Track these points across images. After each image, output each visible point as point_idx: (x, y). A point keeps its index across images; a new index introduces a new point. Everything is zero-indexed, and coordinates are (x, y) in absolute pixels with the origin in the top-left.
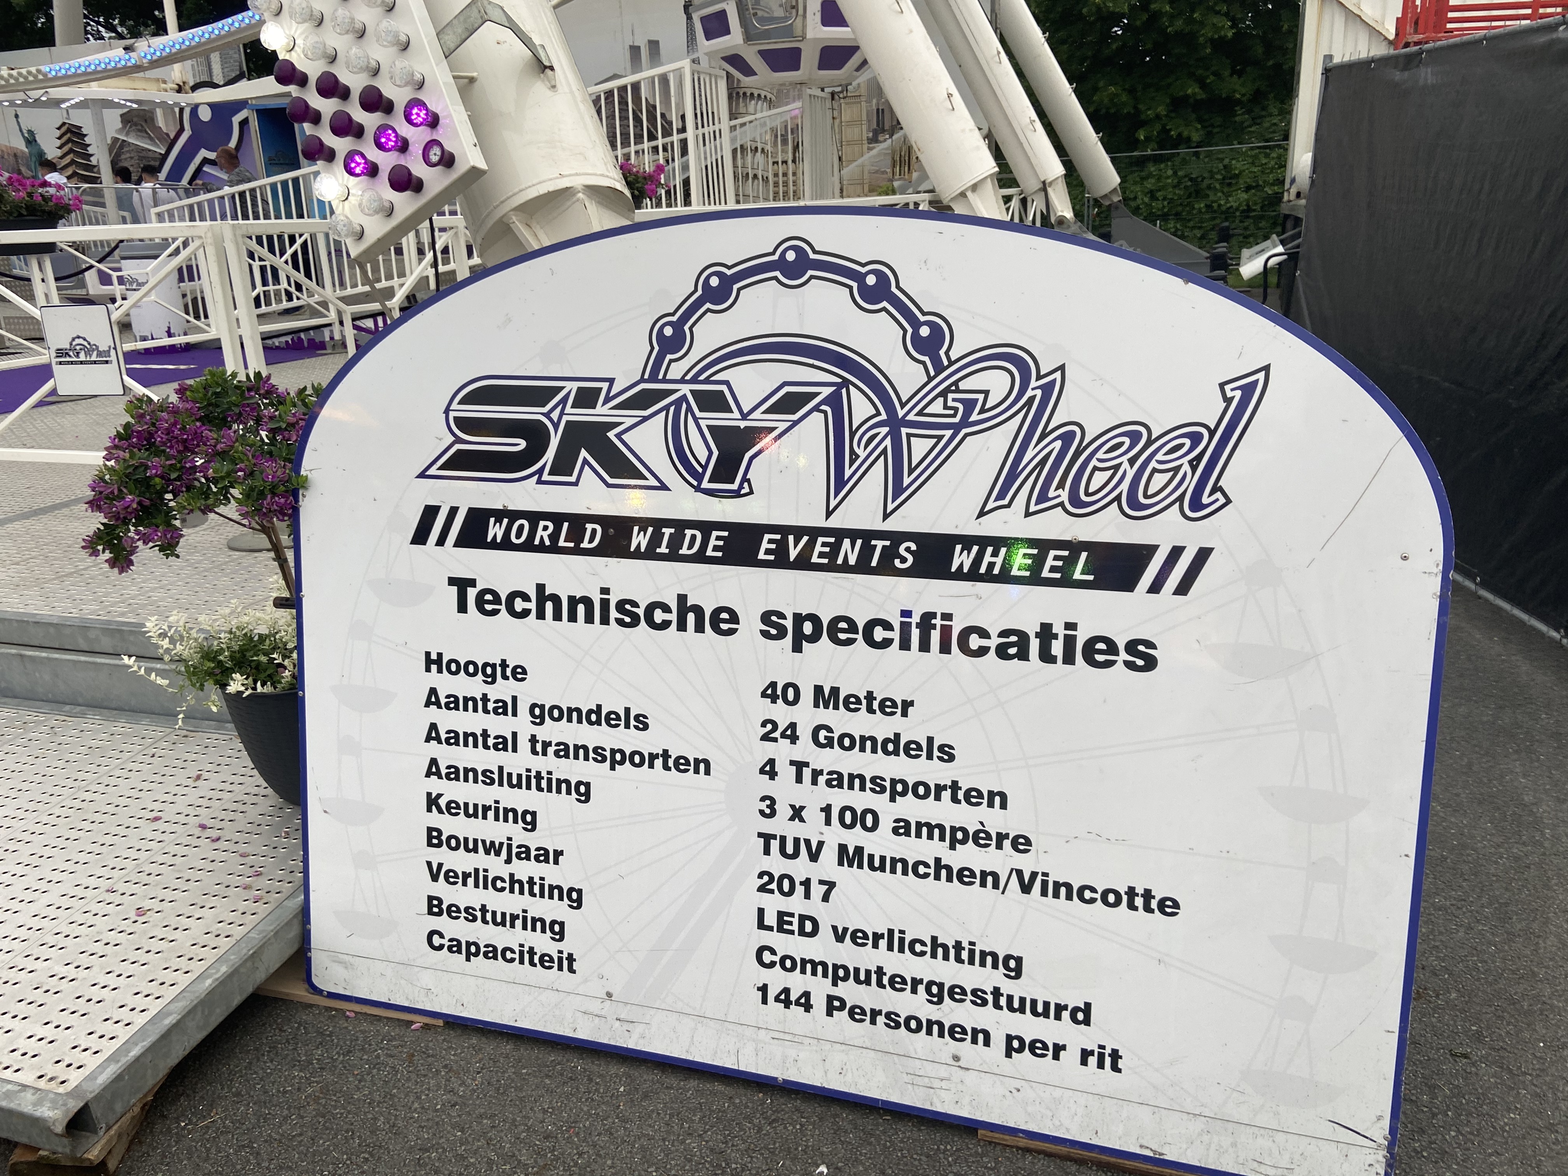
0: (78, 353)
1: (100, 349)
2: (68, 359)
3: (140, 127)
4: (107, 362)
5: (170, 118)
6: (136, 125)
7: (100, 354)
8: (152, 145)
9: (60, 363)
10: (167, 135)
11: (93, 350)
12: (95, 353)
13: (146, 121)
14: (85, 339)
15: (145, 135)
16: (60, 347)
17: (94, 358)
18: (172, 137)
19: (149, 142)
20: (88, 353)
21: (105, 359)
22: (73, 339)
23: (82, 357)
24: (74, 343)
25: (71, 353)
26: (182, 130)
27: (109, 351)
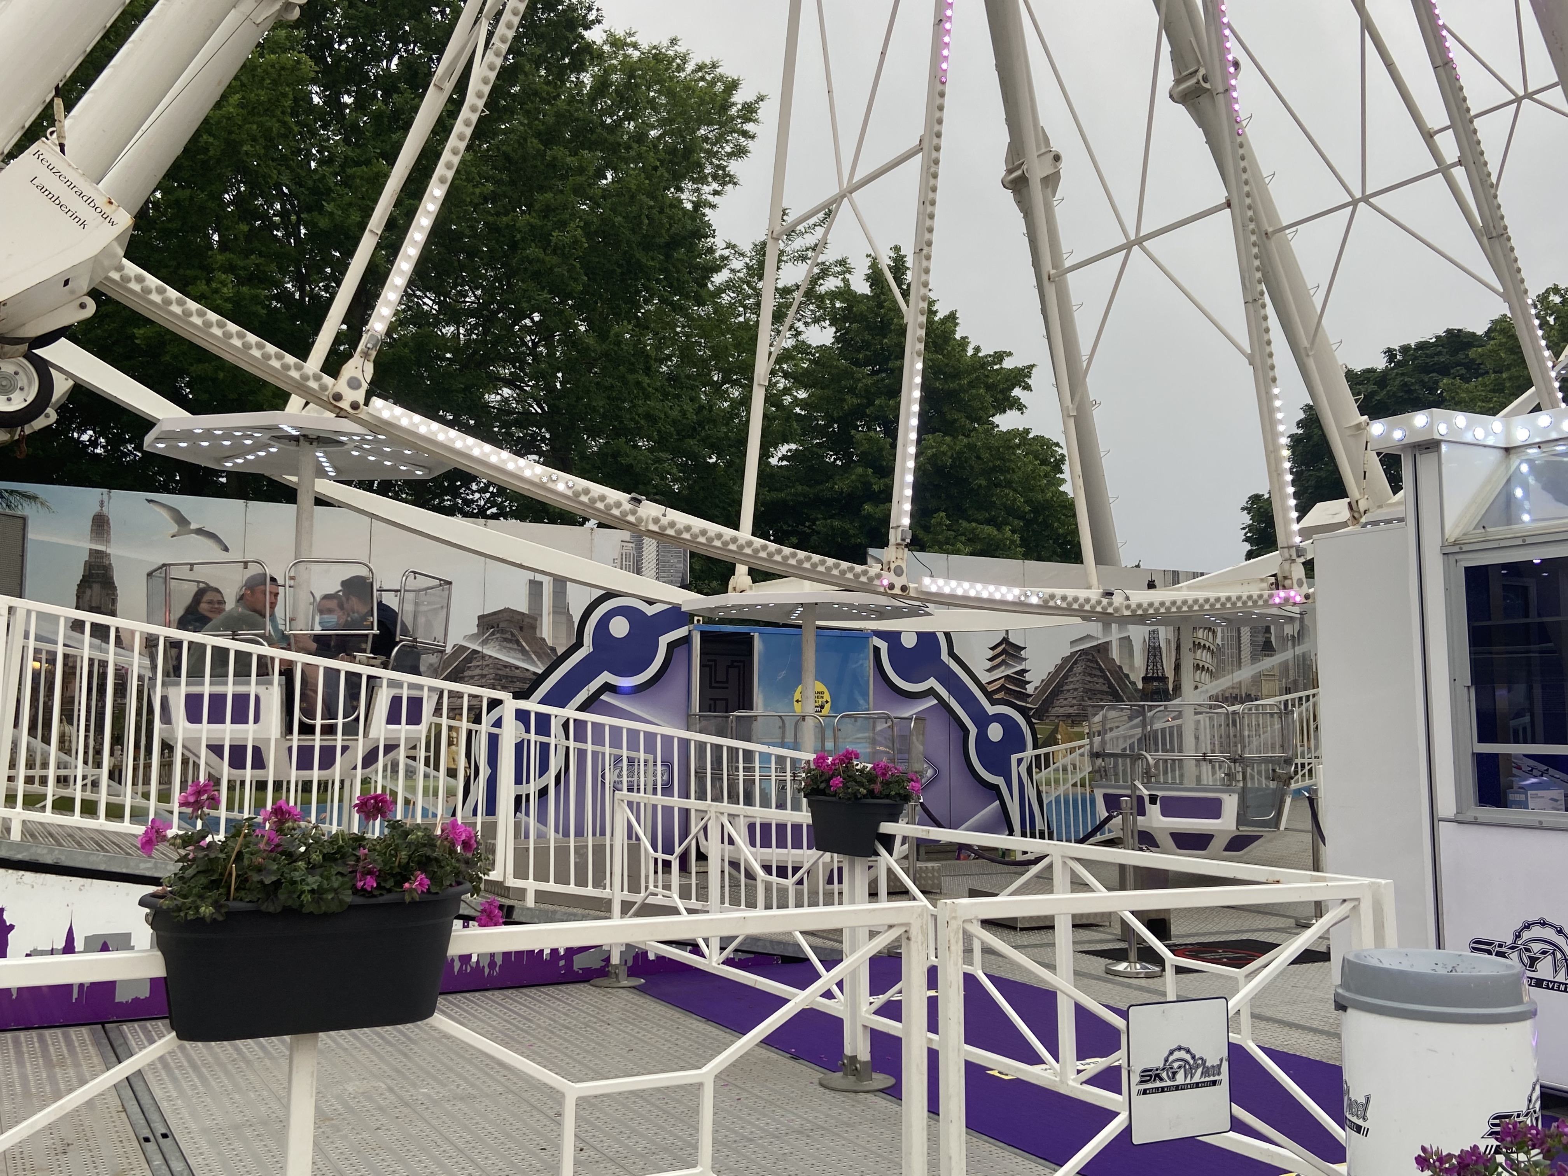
0: (1174, 1074)
1: (1208, 1064)
2: (1158, 1084)
3: (508, 636)
4: (1214, 1083)
5: (564, 628)
6: (503, 631)
7: (1206, 1072)
8: (523, 660)
9: (1145, 1092)
10: (553, 649)
11: (1198, 1067)
12: (1200, 1070)
13: (521, 629)
14: (1188, 1051)
15: (515, 646)
16: (1149, 1066)
17: (1197, 1079)
18: (560, 652)
19: (520, 656)
20: (1190, 1071)
21: (1212, 1078)
22: (1171, 1053)
23: (1180, 1079)
24: (1171, 1059)
25: (1164, 1075)
26: (579, 644)
27: (1220, 1066)
